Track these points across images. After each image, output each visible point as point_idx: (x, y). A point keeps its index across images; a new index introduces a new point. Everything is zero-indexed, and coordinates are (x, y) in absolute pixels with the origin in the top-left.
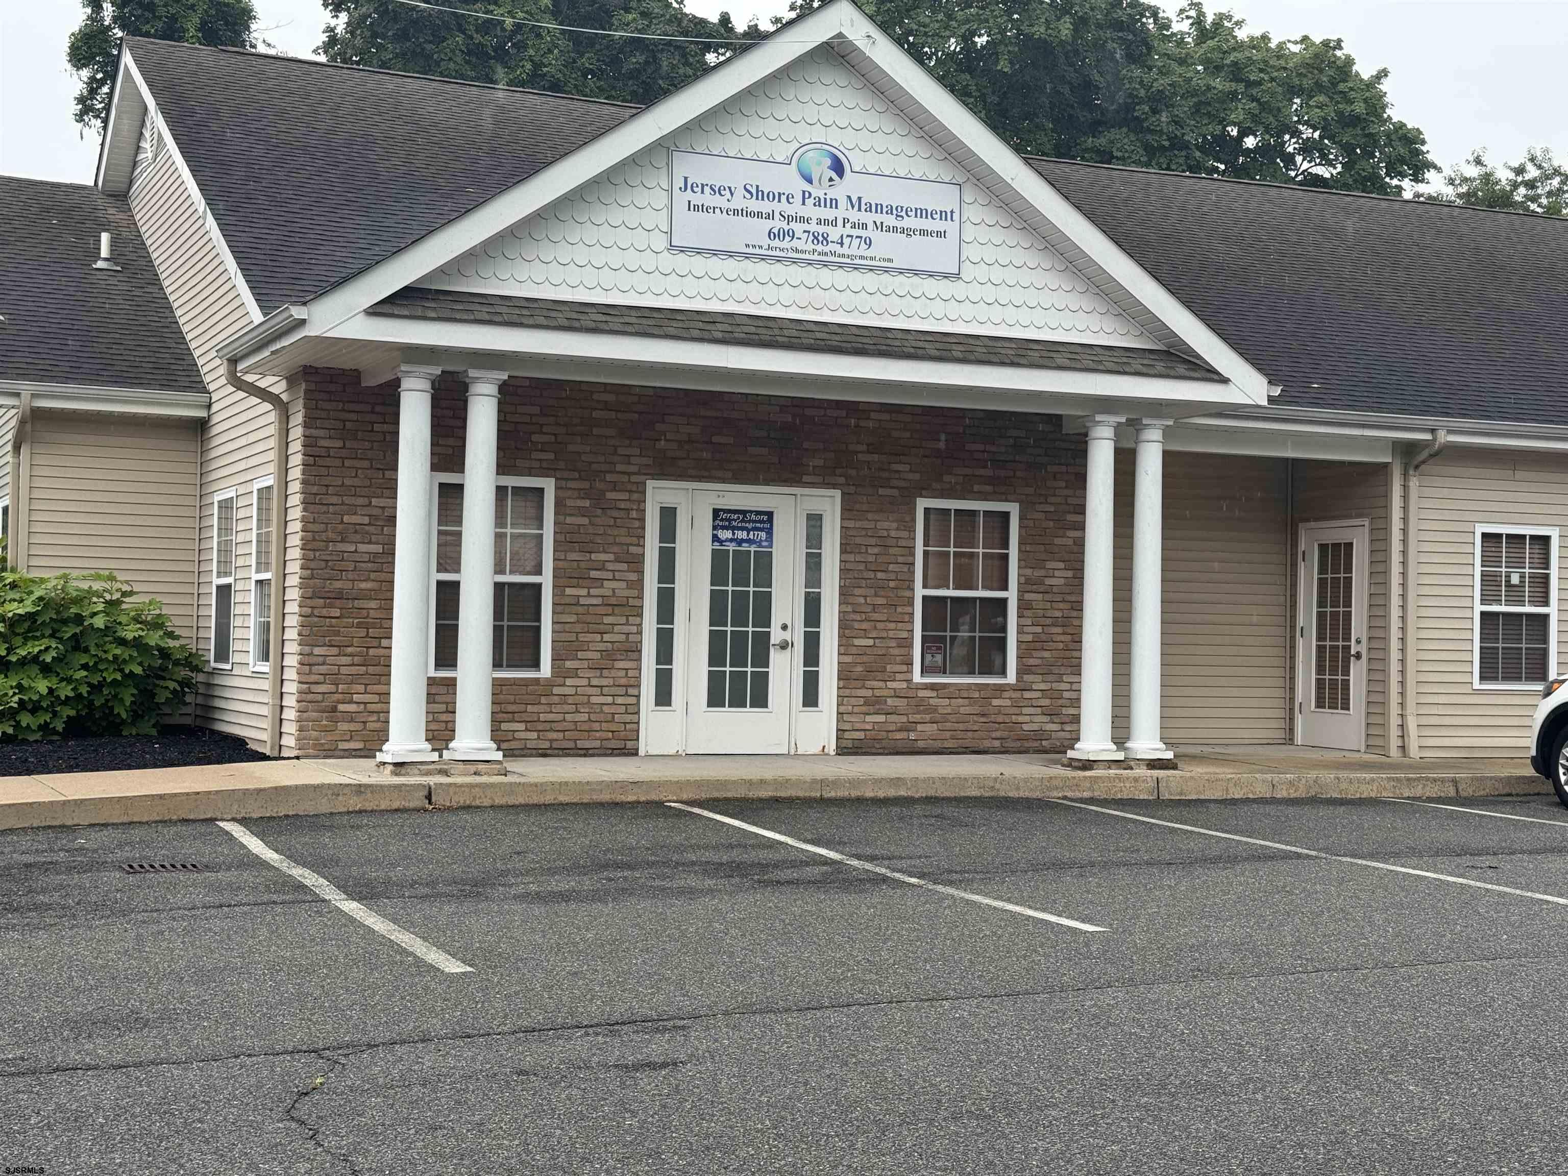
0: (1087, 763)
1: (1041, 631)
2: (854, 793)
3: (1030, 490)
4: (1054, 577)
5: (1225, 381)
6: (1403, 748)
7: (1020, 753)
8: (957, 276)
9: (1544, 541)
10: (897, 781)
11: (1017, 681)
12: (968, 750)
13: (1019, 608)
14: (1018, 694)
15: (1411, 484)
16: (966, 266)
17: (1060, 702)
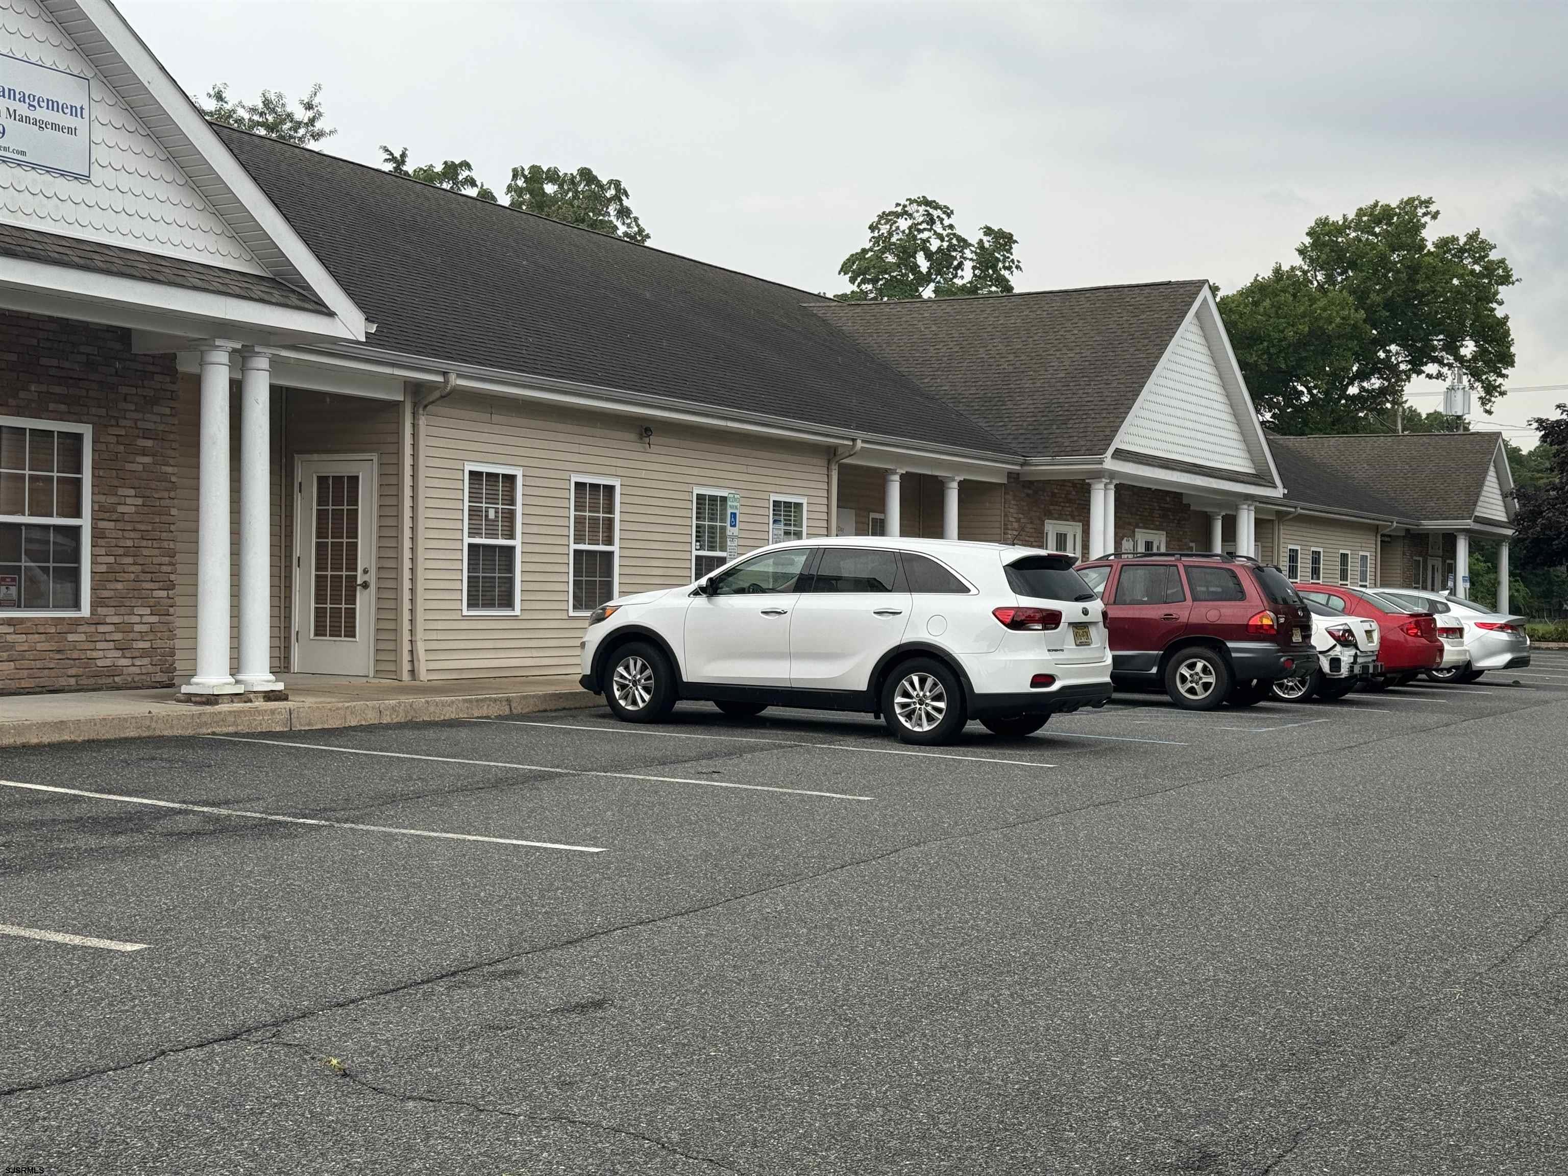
0: (213, 698)
1: (113, 561)
2: (20, 741)
3: (103, 412)
4: (125, 504)
5: (331, 314)
6: (412, 672)
7: (94, 690)
8: (87, 178)
9: (510, 479)
10: (61, 725)
11: (92, 614)
12: (44, 689)
13: (93, 537)
14: (92, 629)
15: (421, 422)
16: (95, 167)
17: (131, 635)
